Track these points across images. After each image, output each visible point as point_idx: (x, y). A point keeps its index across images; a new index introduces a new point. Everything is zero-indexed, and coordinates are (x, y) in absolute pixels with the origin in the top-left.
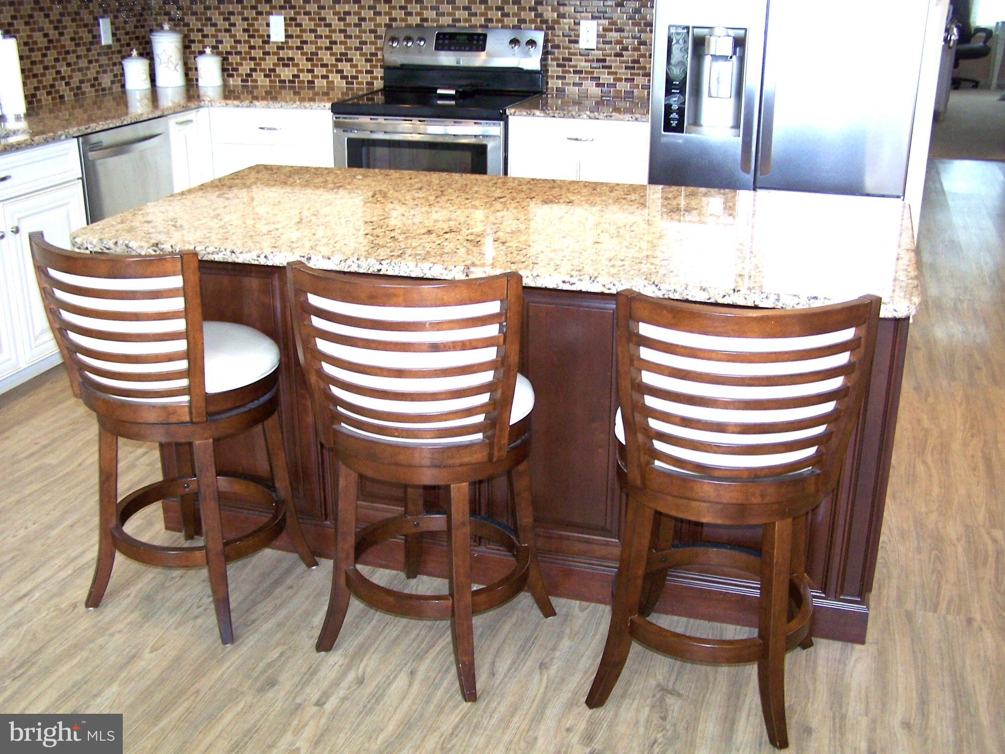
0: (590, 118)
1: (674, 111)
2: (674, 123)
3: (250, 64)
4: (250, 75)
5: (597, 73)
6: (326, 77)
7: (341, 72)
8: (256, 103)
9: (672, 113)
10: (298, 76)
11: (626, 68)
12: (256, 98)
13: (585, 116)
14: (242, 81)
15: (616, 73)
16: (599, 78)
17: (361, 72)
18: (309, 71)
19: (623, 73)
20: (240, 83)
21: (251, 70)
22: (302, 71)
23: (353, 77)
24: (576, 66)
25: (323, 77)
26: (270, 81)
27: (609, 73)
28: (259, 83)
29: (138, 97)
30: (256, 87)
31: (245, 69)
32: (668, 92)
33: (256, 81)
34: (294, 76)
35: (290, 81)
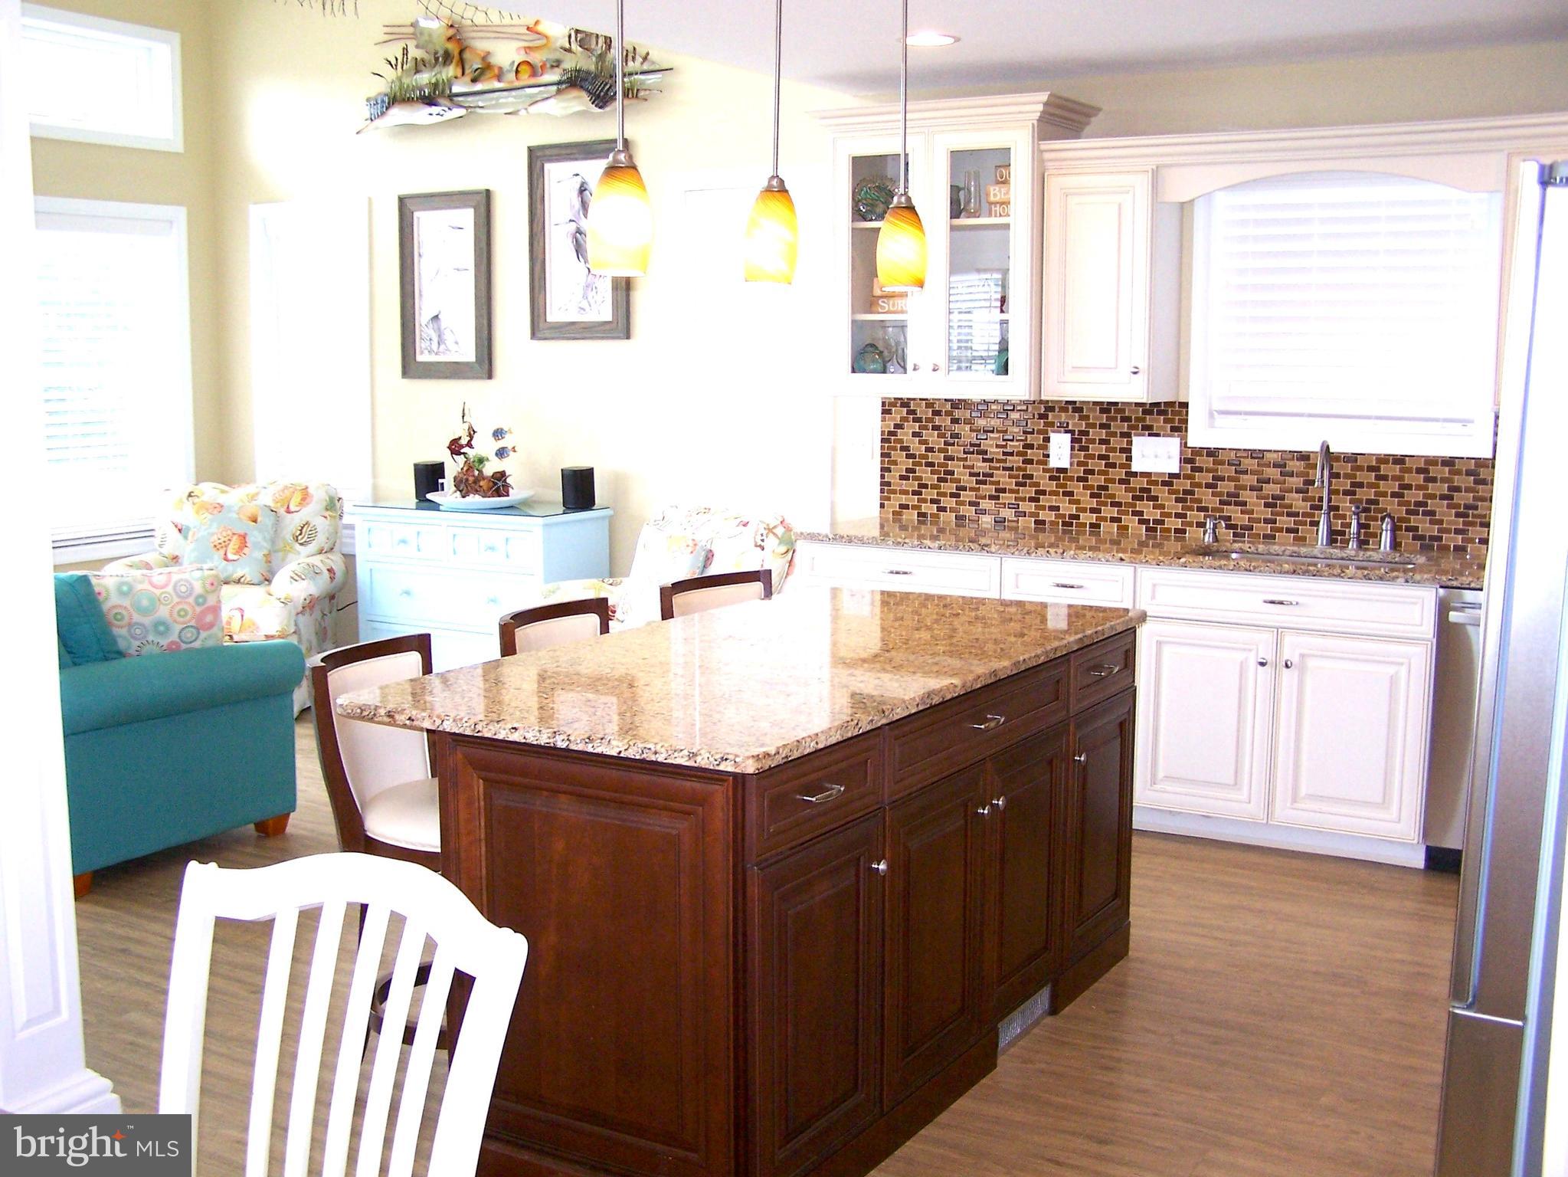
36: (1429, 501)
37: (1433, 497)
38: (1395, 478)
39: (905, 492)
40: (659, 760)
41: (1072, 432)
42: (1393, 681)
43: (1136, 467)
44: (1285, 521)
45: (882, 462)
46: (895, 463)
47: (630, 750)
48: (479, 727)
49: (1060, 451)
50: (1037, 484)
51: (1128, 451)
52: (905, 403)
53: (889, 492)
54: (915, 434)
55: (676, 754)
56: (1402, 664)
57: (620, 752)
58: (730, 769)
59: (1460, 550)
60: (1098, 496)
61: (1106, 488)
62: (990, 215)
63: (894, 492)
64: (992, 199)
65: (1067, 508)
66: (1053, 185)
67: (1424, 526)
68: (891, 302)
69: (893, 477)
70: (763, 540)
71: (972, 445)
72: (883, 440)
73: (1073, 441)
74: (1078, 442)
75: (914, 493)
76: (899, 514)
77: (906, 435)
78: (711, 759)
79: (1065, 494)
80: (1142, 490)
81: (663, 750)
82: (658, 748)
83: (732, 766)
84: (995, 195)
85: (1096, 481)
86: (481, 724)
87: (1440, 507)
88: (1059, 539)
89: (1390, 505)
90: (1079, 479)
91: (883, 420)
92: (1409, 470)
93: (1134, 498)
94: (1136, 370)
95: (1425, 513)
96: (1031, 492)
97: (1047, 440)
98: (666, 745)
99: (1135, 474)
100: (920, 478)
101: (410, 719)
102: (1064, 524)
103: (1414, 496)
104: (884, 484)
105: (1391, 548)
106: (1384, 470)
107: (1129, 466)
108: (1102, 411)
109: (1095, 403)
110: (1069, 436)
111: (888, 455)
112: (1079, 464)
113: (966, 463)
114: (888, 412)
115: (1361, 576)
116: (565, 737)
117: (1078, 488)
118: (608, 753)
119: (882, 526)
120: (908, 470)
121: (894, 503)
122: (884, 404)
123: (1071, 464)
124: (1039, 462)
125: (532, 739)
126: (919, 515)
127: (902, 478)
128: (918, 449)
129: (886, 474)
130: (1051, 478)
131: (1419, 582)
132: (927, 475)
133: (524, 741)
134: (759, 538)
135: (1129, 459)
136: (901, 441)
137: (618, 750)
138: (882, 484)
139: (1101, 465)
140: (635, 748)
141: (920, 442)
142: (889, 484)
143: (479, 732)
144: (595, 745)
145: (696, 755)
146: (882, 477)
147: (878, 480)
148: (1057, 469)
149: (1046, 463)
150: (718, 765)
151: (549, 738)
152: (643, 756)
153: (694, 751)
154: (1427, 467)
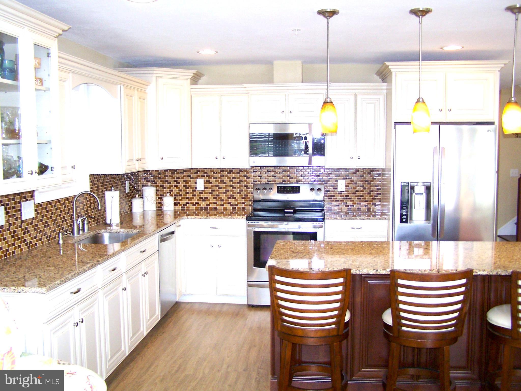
0: (361, 219)
1: (404, 215)
2: (404, 220)
3: (186, 200)
4: (186, 205)
5: (345, 201)
6: (223, 205)
7: (230, 203)
8: (189, 217)
9: (403, 216)
10: (209, 205)
11: (358, 199)
12: (189, 215)
13: (358, 219)
14: (182, 208)
15: (353, 201)
16: (346, 203)
17: (240, 203)
18: (214, 203)
19: (356, 200)
20: (181, 209)
21: (186, 203)
22: (212, 203)
23: (235, 205)
24: (336, 199)
25: (221, 205)
26: (196, 208)
27: (351, 201)
28: (190, 209)
29: (138, 216)
30: (189, 210)
31: (184, 202)
32: (402, 208)
33: (189, 207)
34: (207, 205)
35: (205, 208)
41: (4, 205)
51: (20, 210)
65: (5, 247)
74: (6, 209)
79: (4, 239)
85: (12, 229)
90: (8, 230)
99: (23, 222)
107: (21, 218)
112: (7, 221)
117: (7, 235)
135: (21, 214)
139: (13, 220)
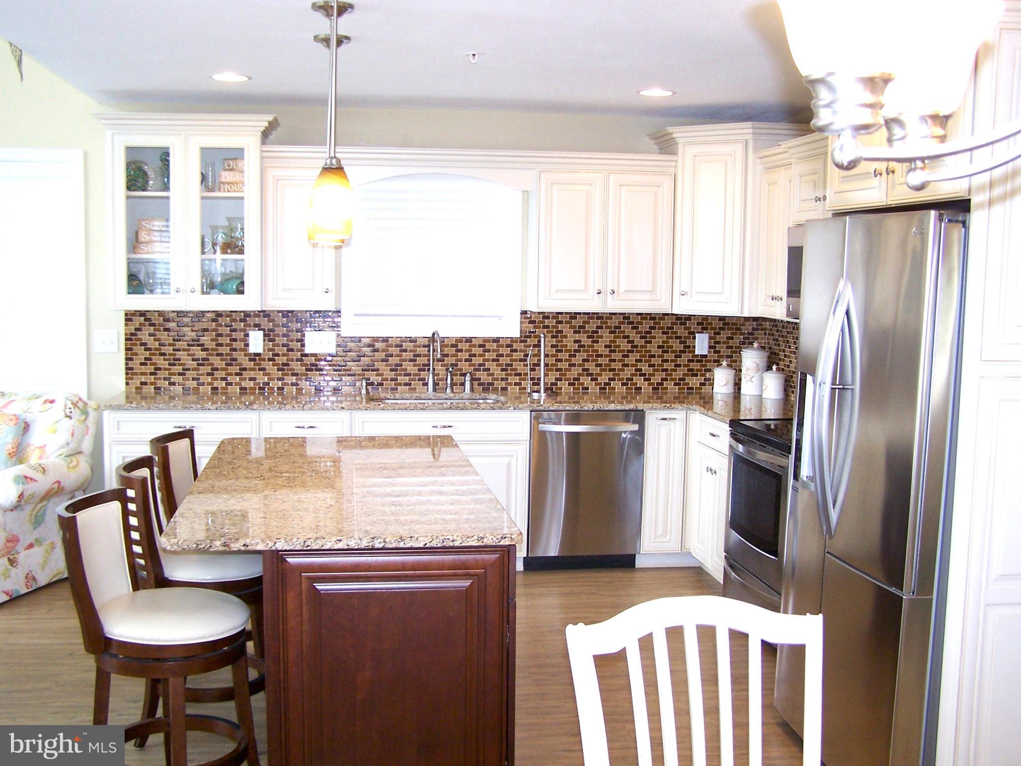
36: (486, 363)
37: (488, 360)
38: (467, 351)
39: (145, 374)
40: (455, 545)
41: (264, 330)
42: (509, 465)
43: (308, 350)
44: (402, 379)
45: (126, 354)
46: (136, 354)
47: (434, 542)
48: (308, 543)
49: (256, 342)
50: (241, 364)
51: (301, 341)
52: (142, 314)
53: (132, 374)
54: (150, 335)
55: (468, 540)
56: (512, 456)
57: (426, 544)
58: (507, 543)
59: (504, 389)
60: (283, 370)
61: (287, 365)
62: (220, 190)
63: (136, 374)
64: (223, 180)
65: (262, 379)
66: (271, 174)
67: (483, 376)
68: (149, 246)
69: (135, 364)
70: (71, 412)
71: (193, 340)
72: (126, 340)
73: (265, 335)
74: (268, 336)
75: (151, 374)
76: (140, 388)
77: (144, 336)
78: (494, 539)
79: (260, 370)
80: (312, 365)
81: (459, 538)
82: (455, 537)
83: (509, 541)
84: (226, 178)
85: (281, 360)
86: (310, 541)
87: (493, 366)
88: (257, 399)
89: (465, 366)
90: (270, 360)
91: (126, 325)
92: (474, 346)
93: (307, 370)
94: (327, 291)
95: (485, 370)
96: (236, 369)
97: (247, 335)
98: (460, 535)
99: (306, 355)
100: (155, 364)
101: (244, 545)
102: (260, 388)
103: (477, 360)
104: (128, 369)
105: (470, 390)
106: (460, 346)
107: (303, 350)
108: (283, 316)
109: (279, 312)
110: (261, 333)
111: (131, 349)
112: (269, 350)
113: (189, 352)
114: (131, 320)
115: (489, 408)
116: (381, 540)
117: (268, 365)
118: (416, 546)
119: (127, 397)
120: (146, 359)
121: (136, 382)
122: (126, 315)
123: (264, 350)
124: (241, 350)
125: (354, 545)
126: (155, 389)
127: (142, 364)
128: (152, 343)
129: (130, 362)
130: (250, 360)
131: (522, 409)
132: (161, 362)
133: (347, 547)
134: (68, 411)
135: (303, 346)
136: (140, 339)
137: (424, 543)
138: (127, 369)
139: (283, 350)
140: (438, 540)
141: (155, 340)
142: (131, 369)
143: (308, 546)
144: (406, 542)
145: (483, 538)
146: (127, 364)
147: (123, 366)
148: (254, 354)
149: (245, 350)
150: (499, 542)
151: (368, 542)
152: (443, 544)
153: (481, 535)
154: (484, 343)
